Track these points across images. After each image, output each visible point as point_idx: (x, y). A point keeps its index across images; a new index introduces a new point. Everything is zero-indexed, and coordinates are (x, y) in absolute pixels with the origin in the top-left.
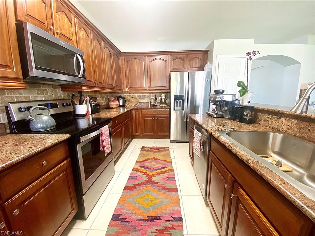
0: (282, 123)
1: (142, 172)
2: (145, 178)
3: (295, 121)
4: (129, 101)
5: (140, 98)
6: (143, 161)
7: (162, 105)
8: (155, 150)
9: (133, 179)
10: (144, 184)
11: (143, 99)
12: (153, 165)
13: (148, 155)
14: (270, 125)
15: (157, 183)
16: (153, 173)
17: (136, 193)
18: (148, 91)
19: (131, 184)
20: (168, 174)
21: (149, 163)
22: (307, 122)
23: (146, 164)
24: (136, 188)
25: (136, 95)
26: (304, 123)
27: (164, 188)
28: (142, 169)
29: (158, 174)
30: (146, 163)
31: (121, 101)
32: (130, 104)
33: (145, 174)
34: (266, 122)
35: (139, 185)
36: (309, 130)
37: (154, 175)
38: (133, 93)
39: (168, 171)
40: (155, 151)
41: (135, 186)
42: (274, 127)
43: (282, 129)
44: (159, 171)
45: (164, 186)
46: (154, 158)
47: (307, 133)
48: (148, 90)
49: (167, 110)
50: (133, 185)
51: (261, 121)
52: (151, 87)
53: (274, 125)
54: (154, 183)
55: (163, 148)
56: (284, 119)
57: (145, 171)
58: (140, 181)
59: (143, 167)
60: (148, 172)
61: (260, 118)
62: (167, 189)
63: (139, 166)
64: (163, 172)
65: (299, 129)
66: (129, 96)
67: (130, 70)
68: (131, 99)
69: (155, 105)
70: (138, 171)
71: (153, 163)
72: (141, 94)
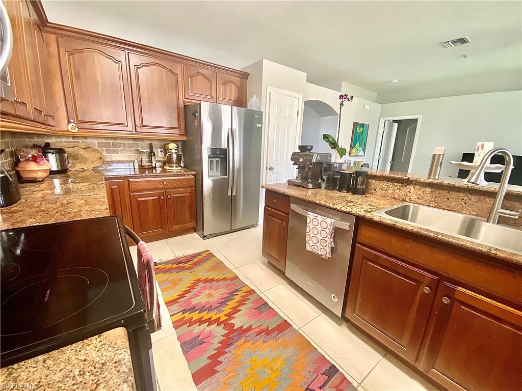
0: (410, 192)
1: (201, 321)
2: (219, 332)
3: (428, 190)
4: (75, 157)
5: (108, 151)
6: (182, 296)
7: (172, 167)
8: (186, 263)
9: (194, 346)
10: (227, 343)
11: (116, 152)
12: (210, 295)
13: (180, 280)
14: (390, 195)
15: (249, 329)
16: (225, 313)
17: (231, 374)
18: (135, 134)
19: (203, 361)
20: (250, 301)
21: (196, 295)
22: (445, 190)
23: (194, 301)
24: (220, 363)
25: (95, 141)
26: (441, 191)
27: (268, 332)
28: (196, 316)
29: (236, 310)
30: (191, 298)
31: (52, 157)
32: (78, 166)
33: (210, 322)
34: (384, 192)
35: (221, 352)
36: (448, 199)
37: (230, 316)
38: (86, 138)
39: (245, 296)
40: (187, 265)
41: (215, 360)
42: (398, 196)
43: (410, 198)
44: (232, 304)
45: (264, 327)
46: (198, 281)
47: (445, 202)
48: (134, 132)
49: (189, 177)
50: (209, 361)
51: (375, 190)
52: (143, 126)
53: (397, 194)
54: (243, 331)
55: (199, 254)
56: (412, 187)
57: (205, 315)
58: (216, 343)
59: (193, 309)
60: (214, 315)
61: (372, 186)
62: (273, 330)
63: (184, 311)
64: (241, 303)
65: (434, 198)
66: (71, 145)
67: (78, 75)
68: (82, 152)
69: (152, 167)
70: (191, 323)
71: (207, 292)
72: (112, 142)
